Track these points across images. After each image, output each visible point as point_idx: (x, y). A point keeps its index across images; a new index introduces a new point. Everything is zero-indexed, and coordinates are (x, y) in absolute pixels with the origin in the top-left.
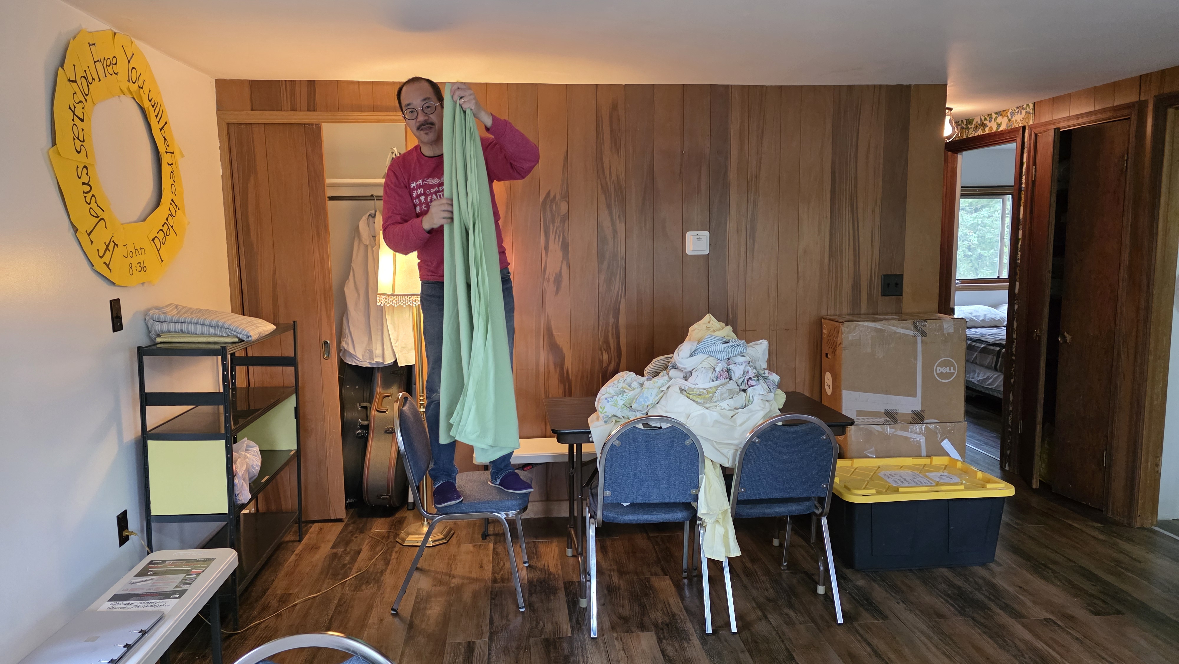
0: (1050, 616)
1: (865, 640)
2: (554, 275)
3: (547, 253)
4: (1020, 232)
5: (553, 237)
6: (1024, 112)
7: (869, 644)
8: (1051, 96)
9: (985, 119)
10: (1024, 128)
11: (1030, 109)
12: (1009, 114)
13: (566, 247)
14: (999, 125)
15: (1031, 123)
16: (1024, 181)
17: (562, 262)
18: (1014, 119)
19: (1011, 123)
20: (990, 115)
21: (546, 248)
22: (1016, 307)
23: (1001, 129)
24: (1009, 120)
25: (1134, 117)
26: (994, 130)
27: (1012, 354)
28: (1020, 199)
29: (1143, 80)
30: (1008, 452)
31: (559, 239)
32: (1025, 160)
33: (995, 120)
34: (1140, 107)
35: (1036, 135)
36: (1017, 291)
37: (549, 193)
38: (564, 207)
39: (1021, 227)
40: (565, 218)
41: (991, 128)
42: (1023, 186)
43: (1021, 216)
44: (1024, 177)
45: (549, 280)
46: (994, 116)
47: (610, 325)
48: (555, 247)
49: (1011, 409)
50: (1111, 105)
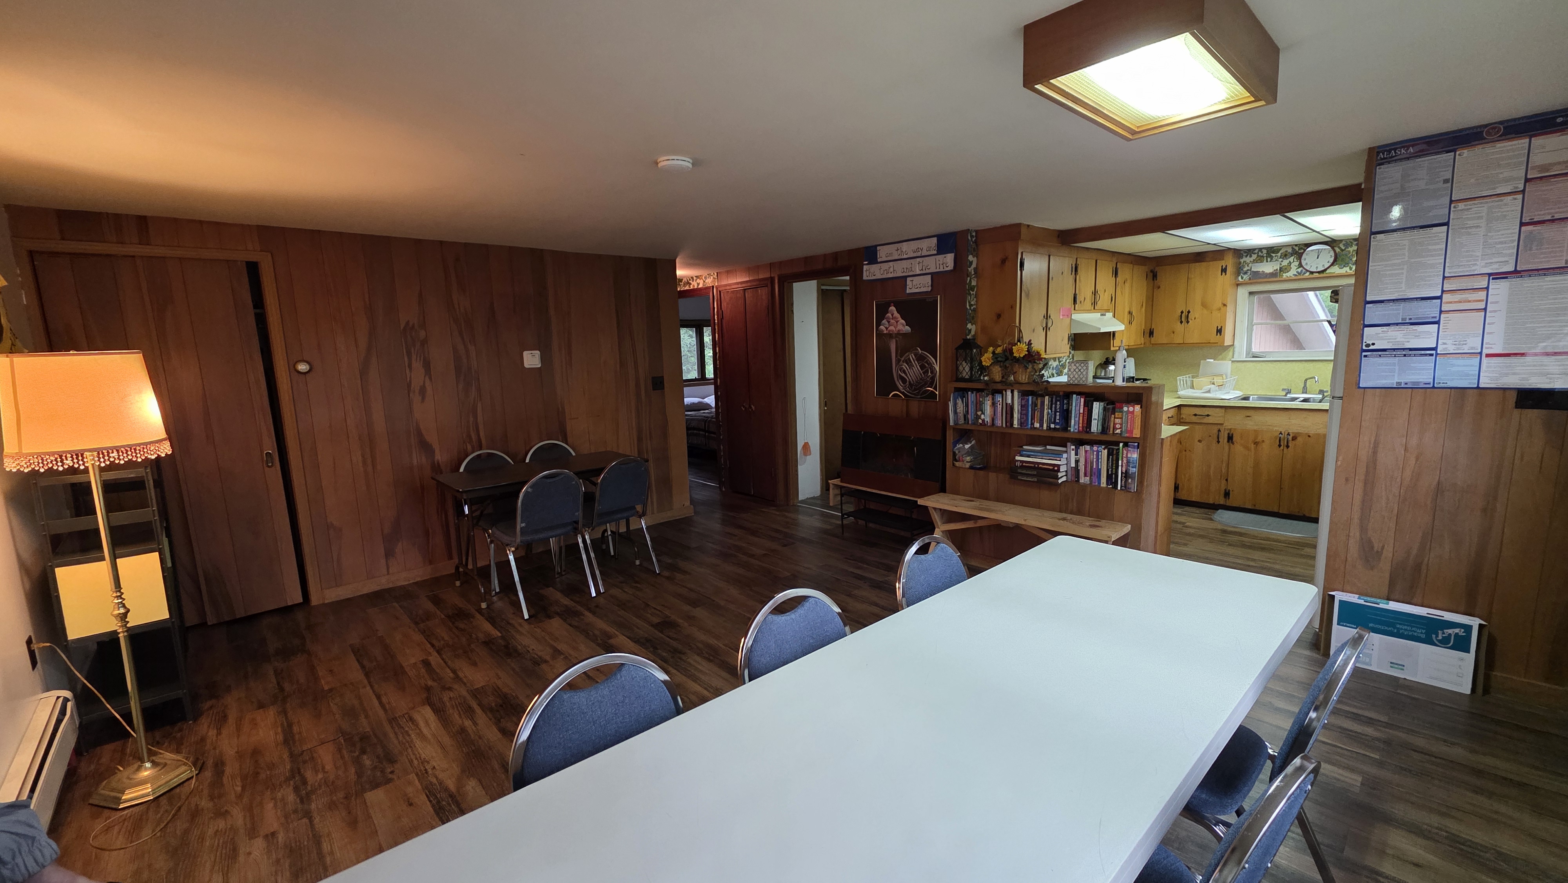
0: (765, 552)
1: (684, 586)
2: (419, 388)
3: (411, 371)
4: (717, 349)
5: (415, 357)
6: (712, 277)
7: (686, 587)
8: (726, 270)
9: (690, 280)
10: (713, 287)
11: (715, 276)
12: (703, 278)
13: (427, 365)
14: (698, 284)
15: (716, 284)
16: (716, 319)
17: (425, 377)
18: (706, 281)
19: (705, 284)
20: (692, 278)
21: (410, 366)
22: (719, 393)
23: (699, 287)
24: (704, 282)
25: (769, 285)
26: (696, 287)
27: (720, 422)
28: (715, 329)
29: (772, 265)
30: (723, 479)
31: (420, 360)
32: (715, 306)
33: (696, 281)
34: (772, 280)
35: (720, 292)
36: (719, 384)
37: (408, 323)
38: (422, 334)
39: (717, 346)
40: (424, 342)
41: (694, 286)
42: (716, 321)
43: (717, 339)
44: (716, 316)
45: (414, 392)
46: (695, 278)
47: (471, 422)
48: (417, 365)
49: (722, 454)
50: (757, 278)
